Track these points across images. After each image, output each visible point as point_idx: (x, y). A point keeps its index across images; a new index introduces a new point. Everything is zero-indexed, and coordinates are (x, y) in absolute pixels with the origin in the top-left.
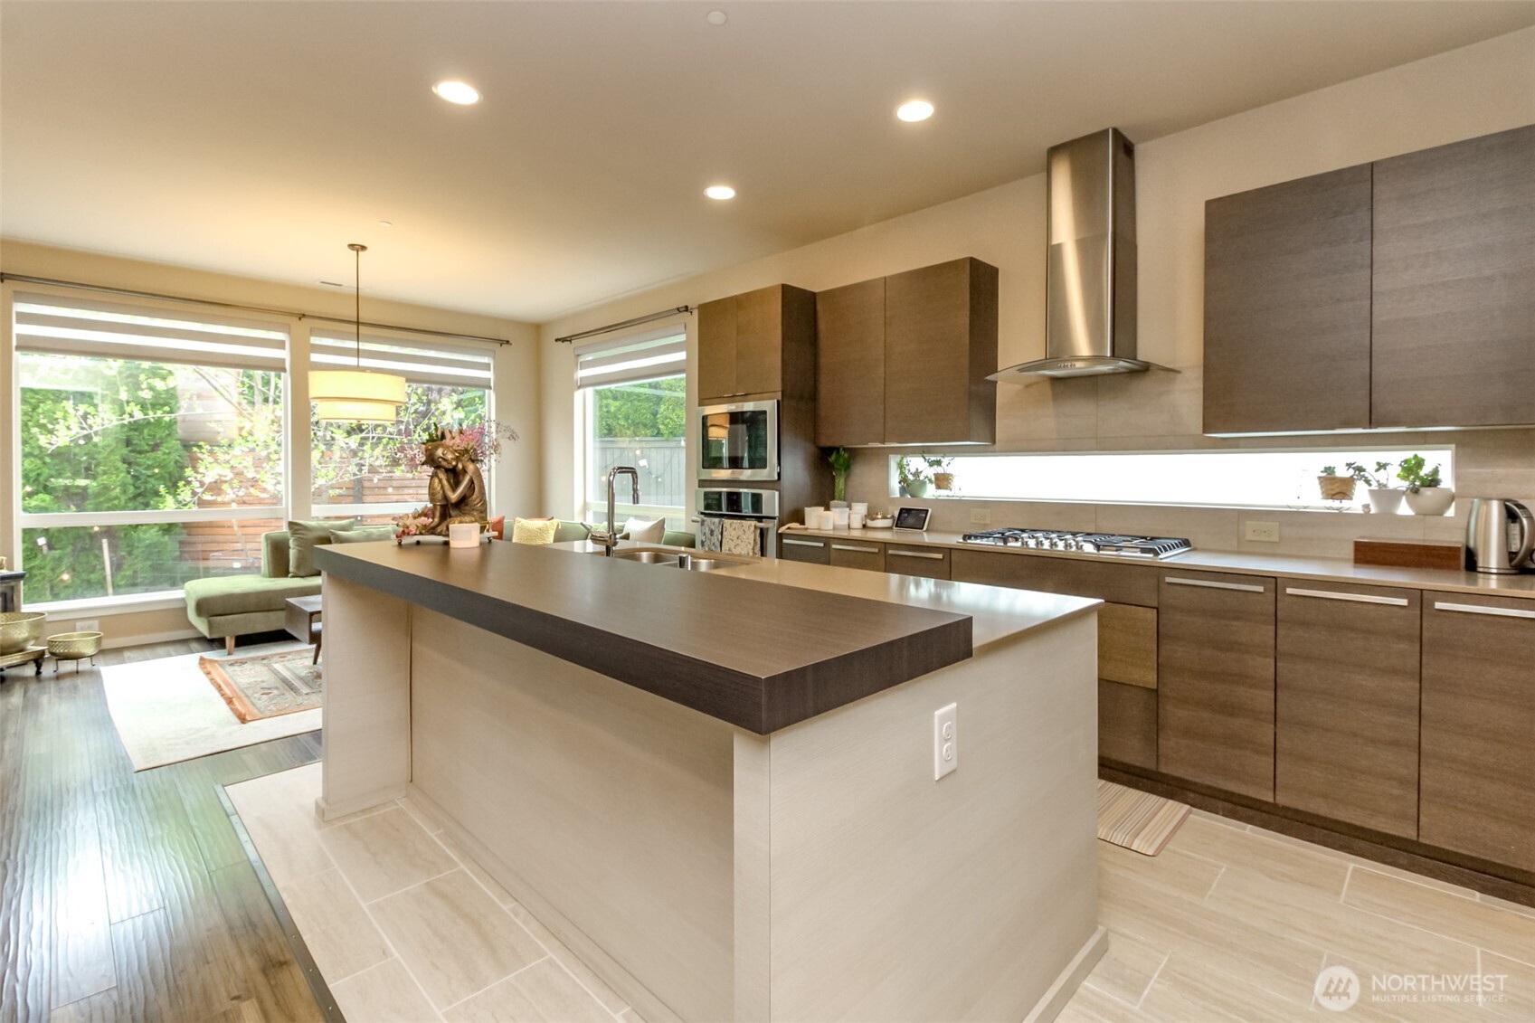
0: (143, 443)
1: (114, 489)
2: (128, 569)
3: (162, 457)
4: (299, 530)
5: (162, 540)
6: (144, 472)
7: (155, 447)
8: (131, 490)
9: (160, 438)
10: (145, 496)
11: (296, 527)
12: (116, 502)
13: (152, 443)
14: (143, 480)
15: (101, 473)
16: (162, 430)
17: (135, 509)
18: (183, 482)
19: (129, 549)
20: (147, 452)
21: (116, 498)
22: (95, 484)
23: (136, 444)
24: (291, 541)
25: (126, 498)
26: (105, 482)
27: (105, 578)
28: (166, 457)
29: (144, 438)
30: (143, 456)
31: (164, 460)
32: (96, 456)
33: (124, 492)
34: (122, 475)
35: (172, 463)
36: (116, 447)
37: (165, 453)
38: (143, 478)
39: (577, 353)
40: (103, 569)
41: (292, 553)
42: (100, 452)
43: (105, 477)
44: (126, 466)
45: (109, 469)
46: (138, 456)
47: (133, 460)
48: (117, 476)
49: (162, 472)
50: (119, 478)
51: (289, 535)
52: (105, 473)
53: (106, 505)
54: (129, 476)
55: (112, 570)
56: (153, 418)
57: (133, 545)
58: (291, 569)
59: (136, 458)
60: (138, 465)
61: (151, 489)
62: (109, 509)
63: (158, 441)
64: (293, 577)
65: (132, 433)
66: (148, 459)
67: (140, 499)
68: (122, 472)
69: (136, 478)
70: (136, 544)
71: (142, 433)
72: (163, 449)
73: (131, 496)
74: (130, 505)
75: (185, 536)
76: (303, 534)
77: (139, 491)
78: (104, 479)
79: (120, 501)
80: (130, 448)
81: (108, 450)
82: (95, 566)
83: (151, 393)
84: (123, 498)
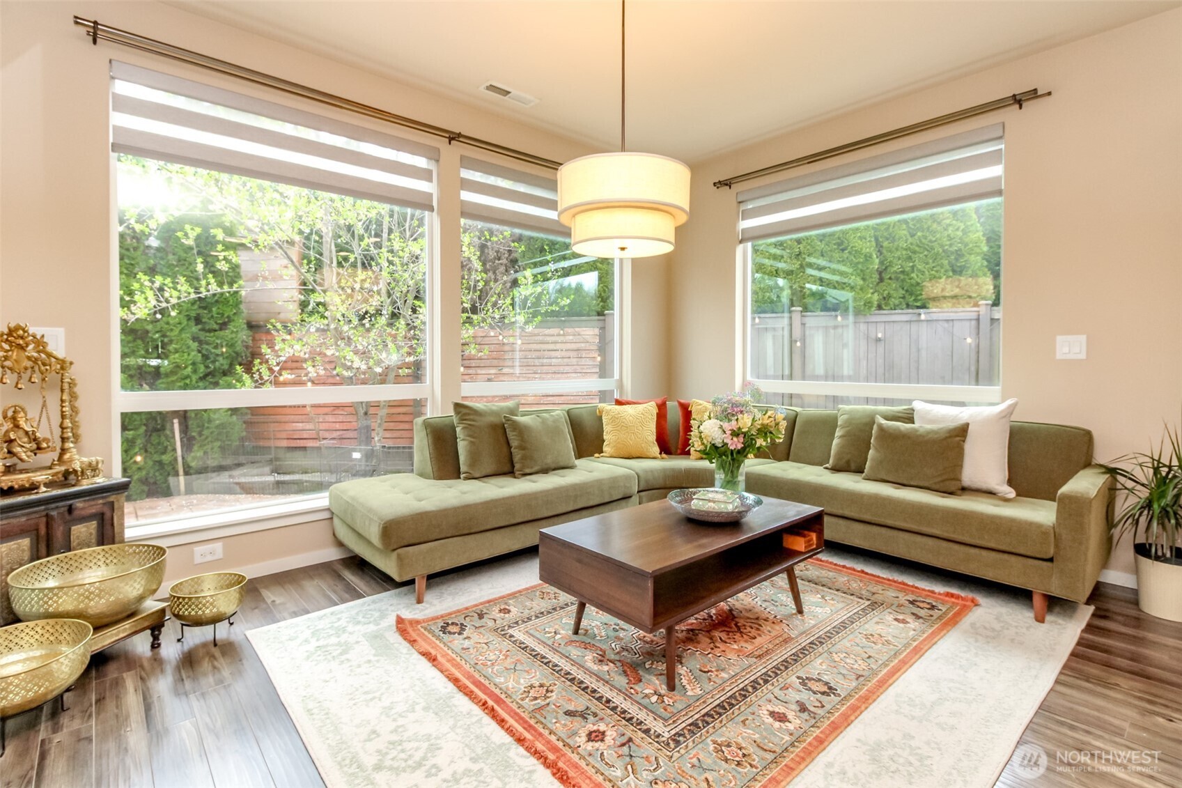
0: (212, 322)
1: (186, 367)
2: (198, 451)
3: (230, 337)
4: (469, 414)
5: (230, 420)
6: (213, 351)
7: (223, 326)
8: (202, 369)
9: (228, 317)
10: (214, 376)
11: (464, 411)
12: (188, 381)
13: (221, 322)
14: (212, 359)
15: (173, 351)
16: (229, 309)
17: (205, 388)
18: (259, 360)
19: (199, 429)
20: (215, 331)
21: (188, 377)
22: (166, 362)
23: (205, 323)
24: (458, 430)
25: (197, 377)
26: (178, 361)
27: (176, 459)
28: (234, 335)
29: (212, 316)
30: (212, 334)
31: (232, 339)
32: (168, 334)
33: (195, 371)
34: (193, 353)
35: (239, 342)
36: (187, 325)
37: (233, 332)
38: (212, 357)
39: (739, 200)
40: (174, 450)
41: (462, 446)
42: (172, 330)
43: (177, 355)
44: (196, 344)
45: (181, 348)
46: (208, 334)
47: (203, 338)
48: (189, 355)
49: (230, 351)
50: (191, 357)
51: (455, 420)
52: (176, 351)
53: (179, 384)
54: (200, 355)
55: (182, 451)
56: (229, 292)
57: (203, 426)
58: (463, 468)
59: (206, 337)
60: (208, 344)
61: (219, 368)
62: (181, 388)
63: (226, 320)
64: (466, 479)
65: (201, 311)
66: (217, 338)
67: (209, 379)
68: (193, 350)
69: (206, 357)
70: (206, 425)
71: (210, 311)
72: (231, 326)
73: (201, 375)
74: (201, 384)
75: (249, 416)
76: (474, 421)
77: (209, 370)
78: (175, 357)
79: (191, 381)
80: (200, 327)
81: (180, 327)
82: (166, 447)
83: (228, 265)
84: (194, 378)
